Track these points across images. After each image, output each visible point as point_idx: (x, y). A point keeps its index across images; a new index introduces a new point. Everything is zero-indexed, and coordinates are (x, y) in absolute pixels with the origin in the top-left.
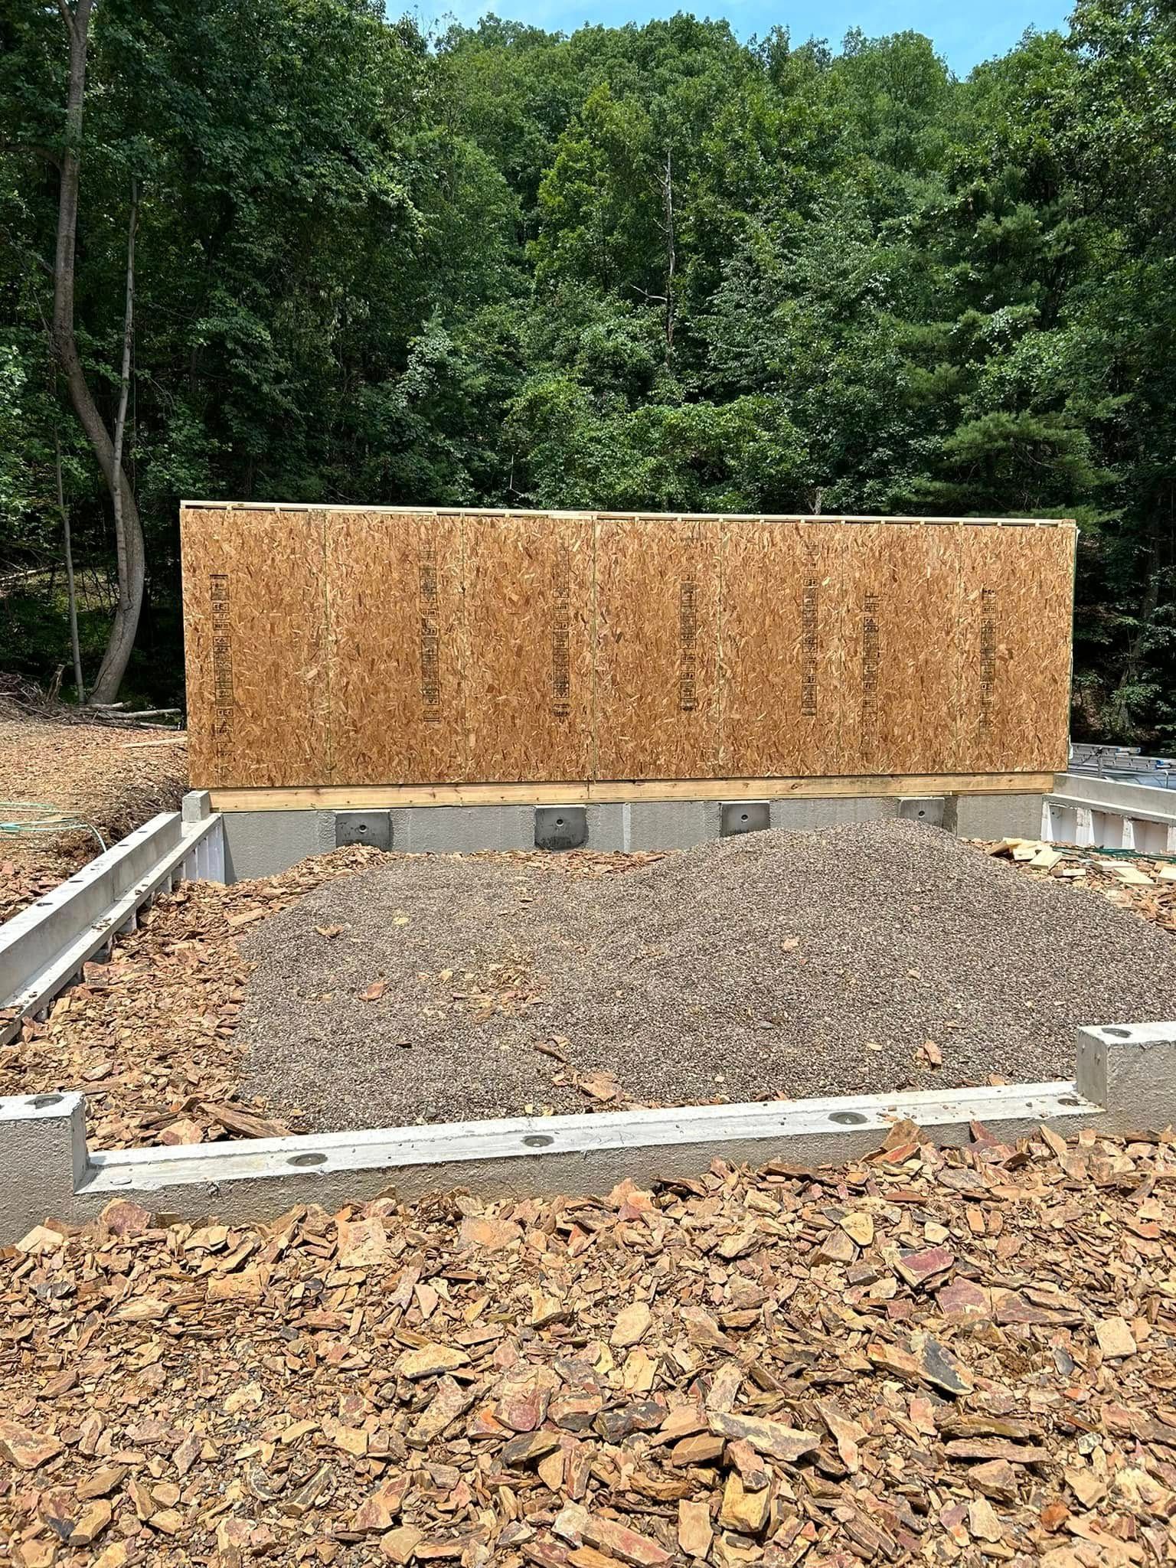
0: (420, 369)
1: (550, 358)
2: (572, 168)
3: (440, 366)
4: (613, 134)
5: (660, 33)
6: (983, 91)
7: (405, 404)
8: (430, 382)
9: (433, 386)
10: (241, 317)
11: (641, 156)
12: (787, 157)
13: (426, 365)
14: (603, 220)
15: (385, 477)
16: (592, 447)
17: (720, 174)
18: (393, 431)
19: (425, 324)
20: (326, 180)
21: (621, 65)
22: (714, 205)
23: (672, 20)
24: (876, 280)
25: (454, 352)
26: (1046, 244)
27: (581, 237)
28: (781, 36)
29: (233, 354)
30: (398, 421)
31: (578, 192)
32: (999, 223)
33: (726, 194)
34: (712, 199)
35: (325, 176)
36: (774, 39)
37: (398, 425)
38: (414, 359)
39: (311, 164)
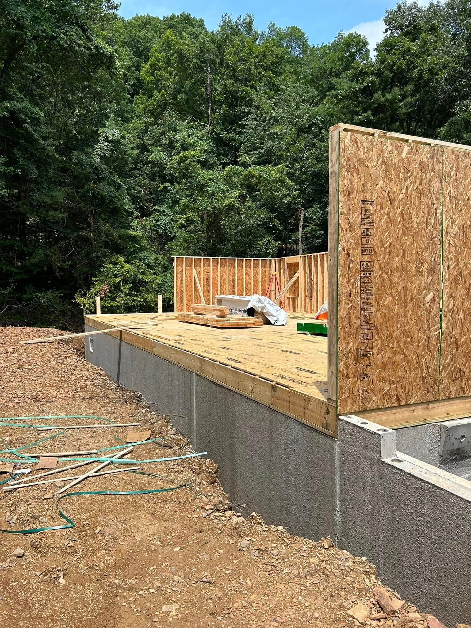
0: (107, 144)
1: (161, 145)
2: (157, 65)
3: (116, 143)
4: (181, 50)
5: (176, 19)
6: (324, 55)
7: (99, 160)
8: (112, 150)
9: (113, 152)
10: (26, 102)
11: (195, 61)
12: (262, 66)
13: (109, 142)
14: (175, 88)
15: (93, 194)
16: (210, 183)
17: (235, 71)
18: (94, 172)
19: (107, 123)
20: (73, 38)
21: (164, 29)
22: (233, 84)
23: (181, 15)
24: (317, 119)
25: (123, 137)
26: (400, 107)
27: (162, 96)
28: (251, 18)
29: (24, 121)
30: (96, 168)
31: (161, 76)
32: (384, 96)
33: (237, 80)
34: (231, 81)
35: (72, 36)
36: (248, 20)
37: (97, 170)
38: (102, 139)
39: (64, 29)
